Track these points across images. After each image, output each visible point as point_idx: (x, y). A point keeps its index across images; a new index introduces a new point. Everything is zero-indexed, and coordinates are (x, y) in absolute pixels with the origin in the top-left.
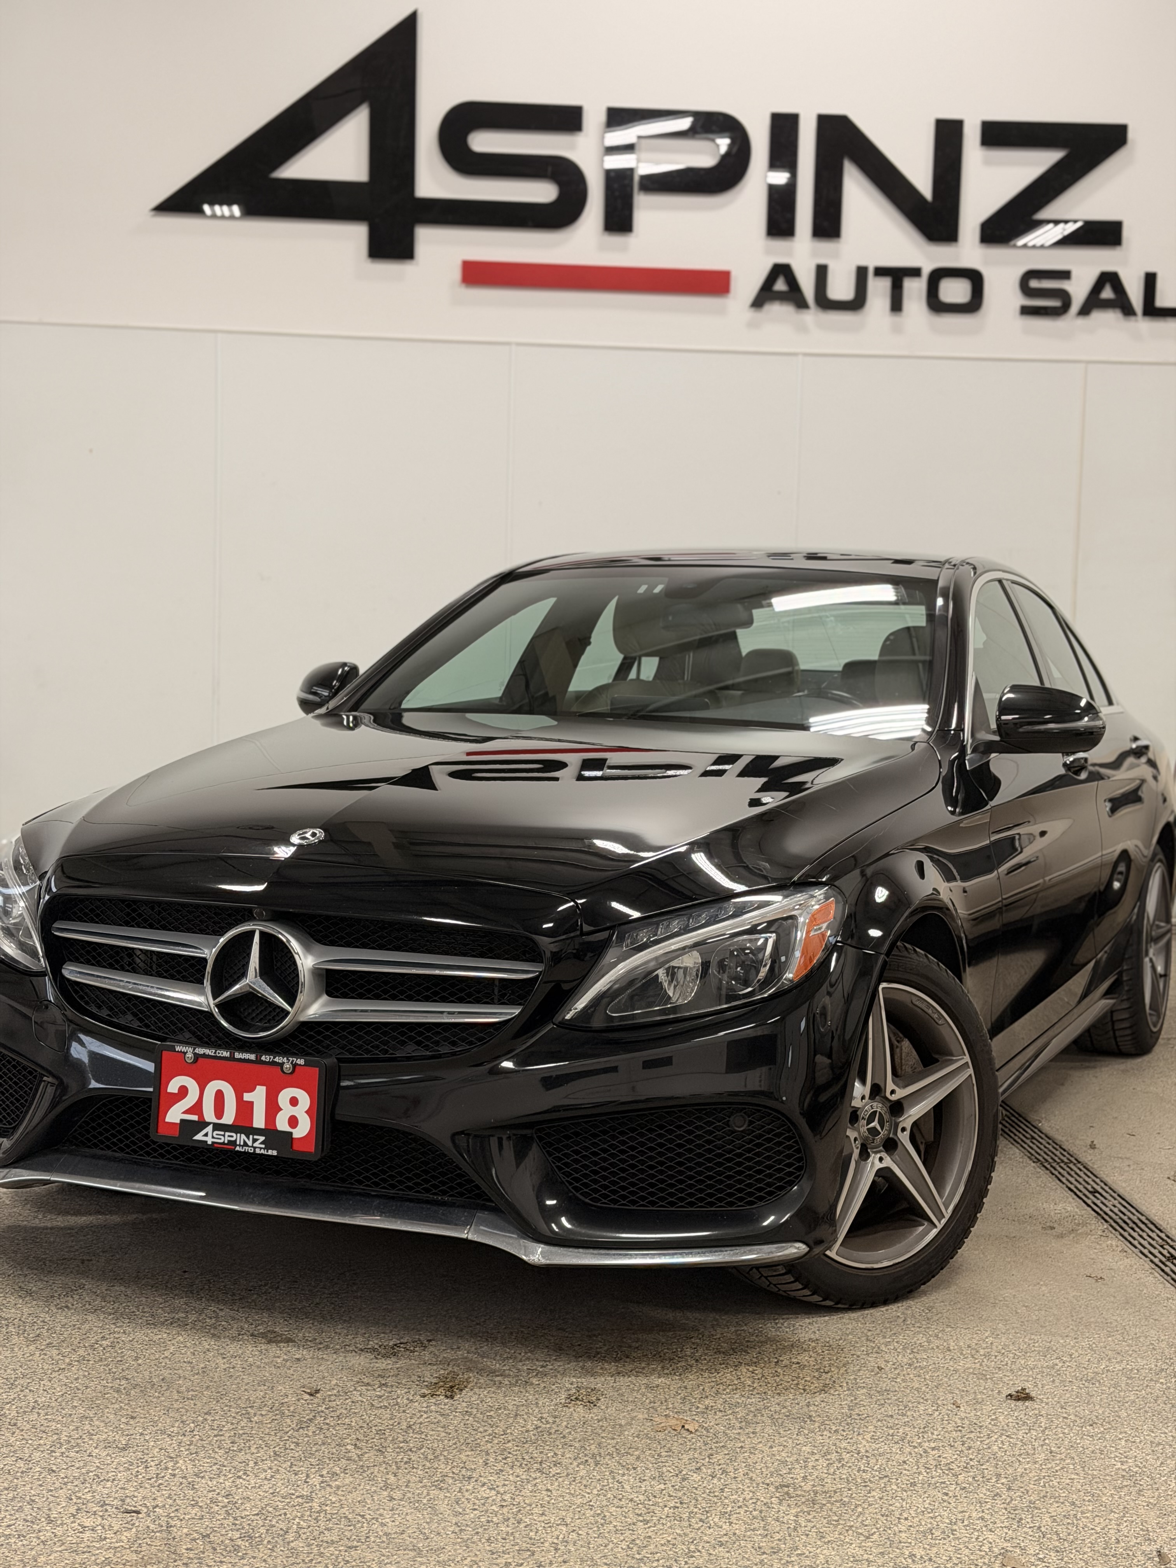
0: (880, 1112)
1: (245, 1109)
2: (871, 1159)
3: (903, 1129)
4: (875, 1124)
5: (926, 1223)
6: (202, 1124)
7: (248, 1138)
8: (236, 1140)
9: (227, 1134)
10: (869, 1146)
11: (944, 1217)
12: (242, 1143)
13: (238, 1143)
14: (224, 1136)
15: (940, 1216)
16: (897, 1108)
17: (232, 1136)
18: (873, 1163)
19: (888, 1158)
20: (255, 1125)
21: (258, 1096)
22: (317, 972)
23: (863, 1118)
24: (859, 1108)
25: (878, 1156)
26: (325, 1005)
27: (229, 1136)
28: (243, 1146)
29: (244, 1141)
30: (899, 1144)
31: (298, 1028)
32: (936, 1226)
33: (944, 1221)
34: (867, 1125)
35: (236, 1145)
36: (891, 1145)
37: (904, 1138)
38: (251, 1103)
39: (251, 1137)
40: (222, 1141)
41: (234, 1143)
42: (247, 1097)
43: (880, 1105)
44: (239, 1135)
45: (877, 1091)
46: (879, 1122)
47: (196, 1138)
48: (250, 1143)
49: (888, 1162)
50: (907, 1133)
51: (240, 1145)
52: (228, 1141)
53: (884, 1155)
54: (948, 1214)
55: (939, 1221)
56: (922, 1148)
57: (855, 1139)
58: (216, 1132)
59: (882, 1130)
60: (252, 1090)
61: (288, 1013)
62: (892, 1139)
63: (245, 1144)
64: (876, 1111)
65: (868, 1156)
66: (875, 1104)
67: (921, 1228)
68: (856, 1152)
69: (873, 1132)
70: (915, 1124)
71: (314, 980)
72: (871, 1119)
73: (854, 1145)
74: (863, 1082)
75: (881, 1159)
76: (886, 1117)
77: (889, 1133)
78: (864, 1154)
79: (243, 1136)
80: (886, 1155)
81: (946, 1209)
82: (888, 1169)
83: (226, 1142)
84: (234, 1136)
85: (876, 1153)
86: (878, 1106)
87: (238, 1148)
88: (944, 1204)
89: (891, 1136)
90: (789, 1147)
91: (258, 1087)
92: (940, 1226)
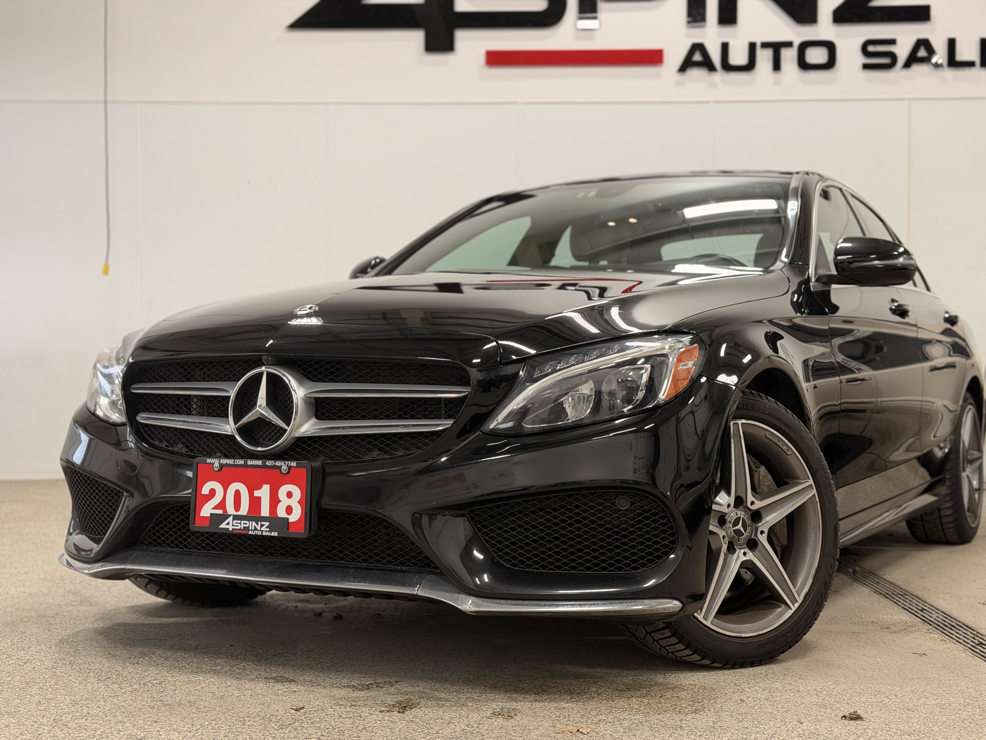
0: (743, 519)
1: (255, 502)
2: (737, 553)
3: (762, 532)
4: (740, 527)
5: (783, 606)
6: (225, 516)
7: (258, 524)
8: (249, 526)
9: (243, 522)
10: (735, 543)
11: (797, 601)
12: (253, 529)
13: (250, 528)
14: (240, 523)
15: (794, 601)
16: (756, 516)
17: (246, 524)
18: (738, 556)
19: (751, 553)
20: (263, 514)
21: (264, 493)
22: (307, 400)
23: (730, 522)
24: (726, 514)
25: (743, 551)
26: (313, 425)
27: (244, 524)
28: (254, 531)
29: (255, 527)
30: (759, 543)
31: (295, 443)
32: (790, 608)
33: (797, 605)
34: (733, 527)
35: (249, 530)
36: (752, 544)
37: (763, 539)
38: (260, 498)
39: (259, 523)
40: (239, 528)
41: (247, 529)
42: (257, 493)
43: (743, 513)
44: (251, 522)
45: (739, 502)
46: (742, 526)
47: (221, 526)
48: (259, 528)
49: (750, 556)
50: (765, 535)
51: (251, 530)
52: (244, 527)
53: (747, 550)
54: (800, 600)
55: (794, 605)
56: (778, 549)
57: (724, 537)
58: (235, 521)
59: (745, 531)
60: (259, 488)
61: (285, 431)
62: (754, 540)
63: (256, 529)
64: (740, 517)
65: (735, 551)
66: (739, 512)
67: (779, 610)
68: (725, 547)
69: (737, 532)
70: (771, 529)
71: (305, 406)
72: (736, 523)
73: (722, 541)
74: (729, 493)
75: (745, 554)
76: (748, 522)
77: (751, 535)
78: (731, 549)
79: (254, 523)
80: (749, 551)
81: (799, 596)
82: (751, 562)
83: (242, 528)
84: (248, 524)
85: (740, 549)
86: (741, 514)
87: (250, 532)
88: (796, 592)
89: (753, 537)
90: (663, 524)
91: (264, 486)
92: (794, 609)
